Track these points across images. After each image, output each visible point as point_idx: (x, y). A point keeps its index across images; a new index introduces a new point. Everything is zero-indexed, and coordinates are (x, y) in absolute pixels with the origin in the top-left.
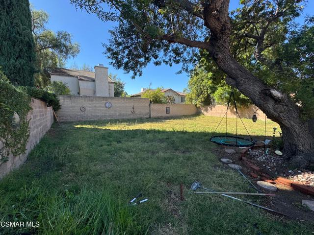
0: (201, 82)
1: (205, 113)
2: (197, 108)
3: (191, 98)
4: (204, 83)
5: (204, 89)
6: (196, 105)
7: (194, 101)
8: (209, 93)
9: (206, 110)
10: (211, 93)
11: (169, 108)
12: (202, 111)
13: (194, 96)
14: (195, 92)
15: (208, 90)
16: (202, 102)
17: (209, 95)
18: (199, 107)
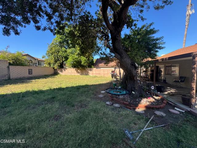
0: (58, 53)
1: (60, 73)
2: (55, 70)
3: (50, 63)
4: (60, 54)
5: (60, 58)
6: (54, 68)
7: (52, 65)
8: (63, 60)
9: (62, 71)
10: (64, 61)
11: (32, 70)
12: (58, 72)
13: (52, 61)
14: (53, 59)
15: (62, 58)
16: (58, 66)
17: (63, 62)
18: (56, 69)
